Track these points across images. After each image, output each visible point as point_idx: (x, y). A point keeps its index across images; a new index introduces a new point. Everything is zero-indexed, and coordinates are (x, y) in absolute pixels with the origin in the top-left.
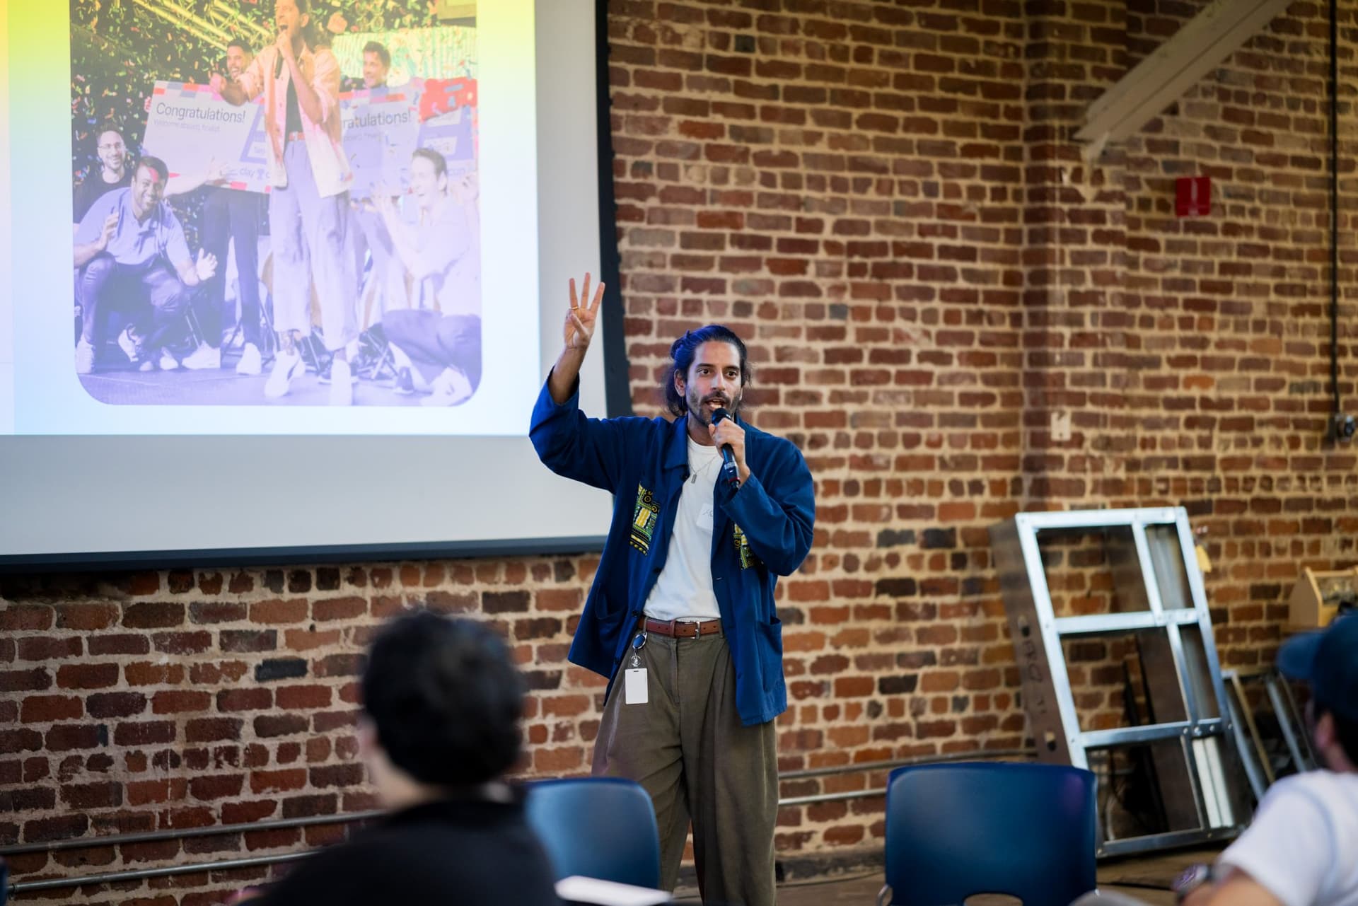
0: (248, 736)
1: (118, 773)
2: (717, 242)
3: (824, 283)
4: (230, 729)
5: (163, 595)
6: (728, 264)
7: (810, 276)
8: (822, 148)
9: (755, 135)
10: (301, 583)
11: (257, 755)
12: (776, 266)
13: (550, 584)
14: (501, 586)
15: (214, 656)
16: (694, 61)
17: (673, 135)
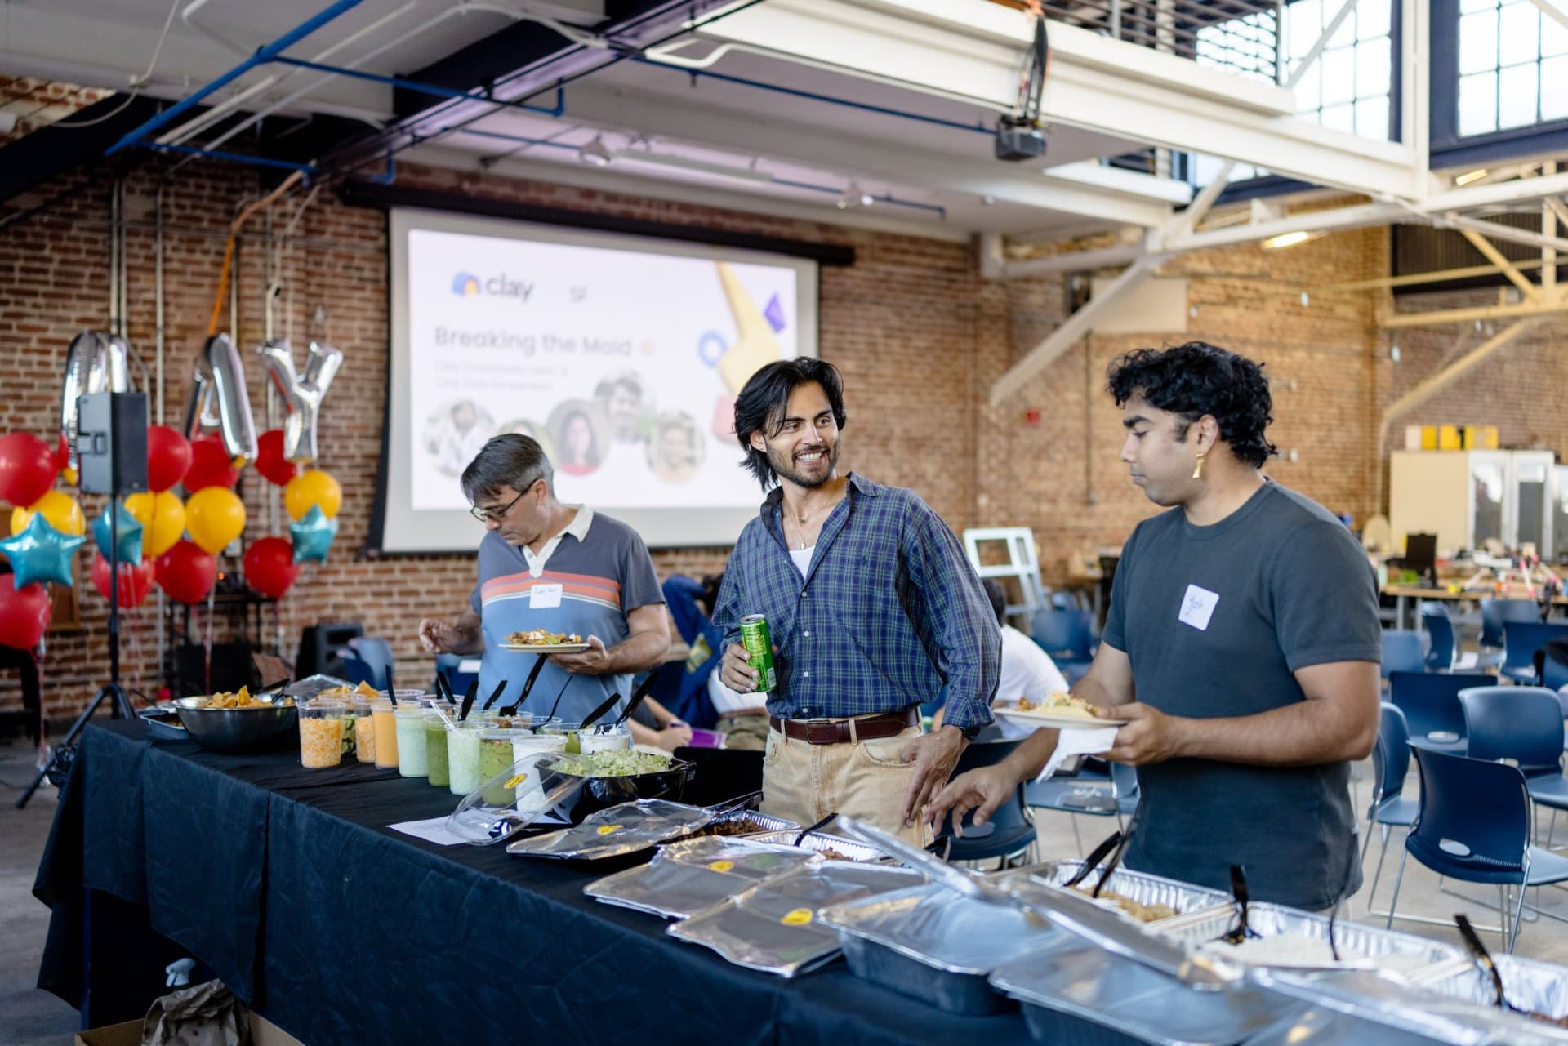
5: (671, 559)
8: (897, 403)
9: (873, 400)
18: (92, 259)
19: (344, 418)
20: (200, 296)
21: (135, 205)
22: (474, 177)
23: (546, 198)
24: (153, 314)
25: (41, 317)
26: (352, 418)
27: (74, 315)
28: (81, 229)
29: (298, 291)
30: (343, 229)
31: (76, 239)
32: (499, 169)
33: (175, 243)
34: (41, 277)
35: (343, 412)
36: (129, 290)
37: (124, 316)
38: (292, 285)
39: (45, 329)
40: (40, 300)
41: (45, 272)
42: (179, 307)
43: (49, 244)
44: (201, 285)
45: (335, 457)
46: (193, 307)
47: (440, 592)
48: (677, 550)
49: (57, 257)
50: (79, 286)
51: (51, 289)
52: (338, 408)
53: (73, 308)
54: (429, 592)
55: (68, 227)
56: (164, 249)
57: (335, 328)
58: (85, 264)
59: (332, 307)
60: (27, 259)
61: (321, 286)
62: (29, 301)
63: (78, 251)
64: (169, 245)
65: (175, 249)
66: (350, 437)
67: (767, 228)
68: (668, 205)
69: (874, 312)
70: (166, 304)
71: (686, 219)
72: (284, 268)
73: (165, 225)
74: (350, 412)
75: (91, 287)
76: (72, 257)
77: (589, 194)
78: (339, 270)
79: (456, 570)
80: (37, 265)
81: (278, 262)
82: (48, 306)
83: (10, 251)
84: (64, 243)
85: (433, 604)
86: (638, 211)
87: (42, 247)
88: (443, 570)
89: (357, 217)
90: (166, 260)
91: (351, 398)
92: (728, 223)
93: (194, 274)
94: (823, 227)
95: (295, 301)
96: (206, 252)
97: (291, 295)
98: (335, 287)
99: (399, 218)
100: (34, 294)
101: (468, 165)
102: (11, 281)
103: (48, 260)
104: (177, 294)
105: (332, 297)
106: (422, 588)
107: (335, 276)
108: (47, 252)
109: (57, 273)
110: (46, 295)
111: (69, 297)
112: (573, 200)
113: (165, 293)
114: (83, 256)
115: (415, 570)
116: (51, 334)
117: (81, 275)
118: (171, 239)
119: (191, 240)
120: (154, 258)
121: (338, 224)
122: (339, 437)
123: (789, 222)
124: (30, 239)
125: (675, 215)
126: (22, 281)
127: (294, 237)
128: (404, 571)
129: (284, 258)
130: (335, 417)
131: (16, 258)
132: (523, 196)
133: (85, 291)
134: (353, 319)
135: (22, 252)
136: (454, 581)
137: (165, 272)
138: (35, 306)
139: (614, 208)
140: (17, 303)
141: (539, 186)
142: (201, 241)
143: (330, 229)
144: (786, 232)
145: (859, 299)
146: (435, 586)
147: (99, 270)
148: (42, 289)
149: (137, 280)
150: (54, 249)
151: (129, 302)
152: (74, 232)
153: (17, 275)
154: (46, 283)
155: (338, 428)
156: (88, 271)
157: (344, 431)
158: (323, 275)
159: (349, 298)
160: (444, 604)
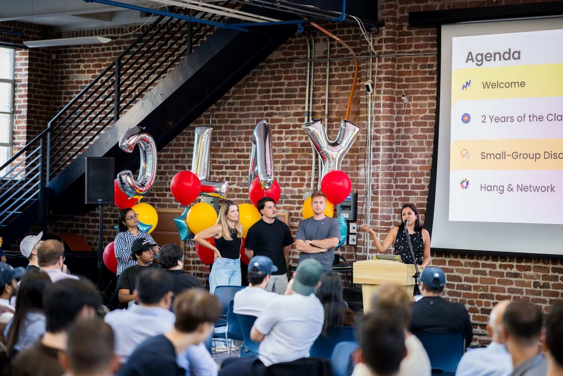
18: (300, 81)
19: (419, 162)
20: (348, 94)
21: (320, 48)
24: (324, 107)
25: (280, 114)
26: (424, 162)
27: (292, 112)
28: (297, 66)
29: (386, 86)
30: (422, 42)
31: (294, 71)
33: (337, 66)
34: (280, 93)
35: (418, 159)
36: (314, 96)
37: (311, 111)
38: (383, 83)
39: (281, 121)
40: (280, 106)
41: (281, 90)
42: (337, 102)
43: (284, 75)
44: (348, 88)
45: (413, 187)
46: (344, 101)
47: (474, 280)
49: (287, 82)
50: (295, 96)
51: (284, 99)
52: (416, 156)
53: (292, 108)
54: (467, 279)
55: (291, 66)
56: (331, 70)
57: (415, 105)
58: (297, 84)
59: (413, 92)
60: (275, 85)
61: (407, 80)
62: (275, 106)
63: (294, 77)
64: (333, 67)
65: (336, 70)
66: (422, 175)
70: (330, 101)
72: (379, 73)
73: (331, 57)
74: (422, 159)
75: (300, 96)
76: (293, 81)
78: (419, 69)
79: (484, 265)
80: (279, 87)
81: (376, 69)
82: (283, 108)
83: (269, 82)
84: (290, 74)
85: (469, 288)
87: (280, 78)
88: (476, 265)
90: (331, 76)
91: (423, 150)
93: (345, 82)
95: (385, 92)
96: (350, 69)
97: (383, 88)
98: (416, 80)
100: (277, 103)
102: (268, 97)
103: (282, 84)
104: (337, 95)
105: (414, 86)
106: (463, 276)
107: (415, 73)
108: (283, 81)
109: (287, 91)
110: (283, 102)
111: (290, 102)
113: (329, 95)
114: (297, 80)
115: (459, 264)
116: (283, 123)
117: (295, 90)
118: (335, 64)
119: (344, 63)
120: (325, 77)
121: (418, 39)
122: (415, 175)
124: (277, 75)
126: (274, 96)
127: (385, 53)
128: (451, 263)
129: (379, 67)
130: (414, 162)
131: (271, 85)
133: (297, 98)
134: (425, 99)
135: (273, 82)
136: (484, 273)
137: (330, 83)
138: (278, 109)
140: (272, 108)
142: (349, 63)
143: (414, 44)
146: (471, 275)
147: (303, 86)
148: (280, 99)
149: (319, 89)
150: (287, 78)
151: (314, 102)
152: (294, 68)
153: (271, 94)
154: (282, 96)
155: (415, 169)
156: (298, 88)
157: (419, 171)
158: (409, 73)
159: (425, 85)
160: (476, 288)
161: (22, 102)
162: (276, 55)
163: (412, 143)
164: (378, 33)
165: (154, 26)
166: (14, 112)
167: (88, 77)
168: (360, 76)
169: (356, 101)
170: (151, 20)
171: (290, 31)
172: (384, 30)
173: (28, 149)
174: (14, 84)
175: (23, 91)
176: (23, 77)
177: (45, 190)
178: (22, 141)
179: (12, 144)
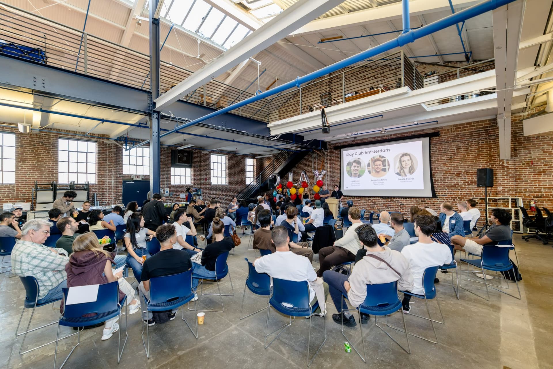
0: (399, 208)
1: (390, 209)
2: (448, 174)
3: (463, 176)
4: (398, 208)
5: (393, 199)
6: (449, 175)
7: (461, 175)
8: (463, 164)
9: (453, 165)
10: (404, 199)
11: (400, 210)
12: (455, 175)
13: (428, 200)
14: (423, 200)
15: (397, 203)
16: (444, 160)
17: (442, 165)
21: (315, 155)
22: (353, 141)
23: (366, 141)
26: (338, 178)
29: (329, 162)
32: (358, 138)
37: (314, 168)
48: (394, 197)
52: (336, 176)
57: (336, 166)
58: (310, 163)
65: (318, 159)
66: (338, 180)
67: (416, 133)
68: (391, 135)
69: (453, 144)
71: (395, 137)
72: (328, 160)
77: (374, 138)
78: (336, 158)
82: (308, 168)
83: (304, 163)
86: (384, 138)
89: (338, 150)
92: (405, 135)
93: (320, 162)
94: (433, 129)
96: (321, 159)
99: (342, 150)
100: (306, 167)
101: (353, 139)
104: (319, 165)
105: (335, 162)
108: (307, 162)
112: (371, 140)
113: (317, 165)
121: (336, 152)
123: (423, 130)
125: (392, 137)
127: (329, 155)
129: (328, 158)
132: (362, 142)
133: (310, 166)
134: (338, 164)
137: (317, 162)
139: (379, 139)
141: (365, 139)
144: (422, 133)
145: (448, 142)
149: (315, 164)
152: (309, 160)
154: (307, 165)
158: (334, 159)
161: (255, 169)
162: (306, 157)
163: (335, 174)
164: (327, 151)
165: (280, 153)
166: (254, 171)
167: (268, 164)
168: (324, 160)
169: (323, 166)
170: (280, 152)
171: (310, 151)
172: (328, 151)
173: (257, 178)
174: (254, 166)
175: (255, 167)
176: (255, 164)
177: (260, 186)
178: (256, 177)
179: (254, 178)
